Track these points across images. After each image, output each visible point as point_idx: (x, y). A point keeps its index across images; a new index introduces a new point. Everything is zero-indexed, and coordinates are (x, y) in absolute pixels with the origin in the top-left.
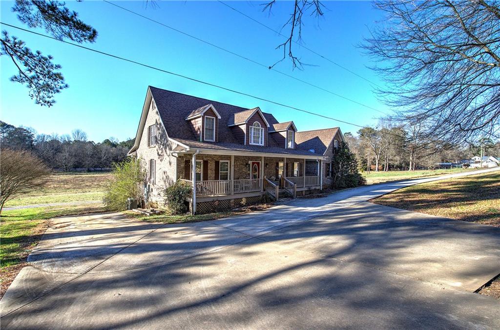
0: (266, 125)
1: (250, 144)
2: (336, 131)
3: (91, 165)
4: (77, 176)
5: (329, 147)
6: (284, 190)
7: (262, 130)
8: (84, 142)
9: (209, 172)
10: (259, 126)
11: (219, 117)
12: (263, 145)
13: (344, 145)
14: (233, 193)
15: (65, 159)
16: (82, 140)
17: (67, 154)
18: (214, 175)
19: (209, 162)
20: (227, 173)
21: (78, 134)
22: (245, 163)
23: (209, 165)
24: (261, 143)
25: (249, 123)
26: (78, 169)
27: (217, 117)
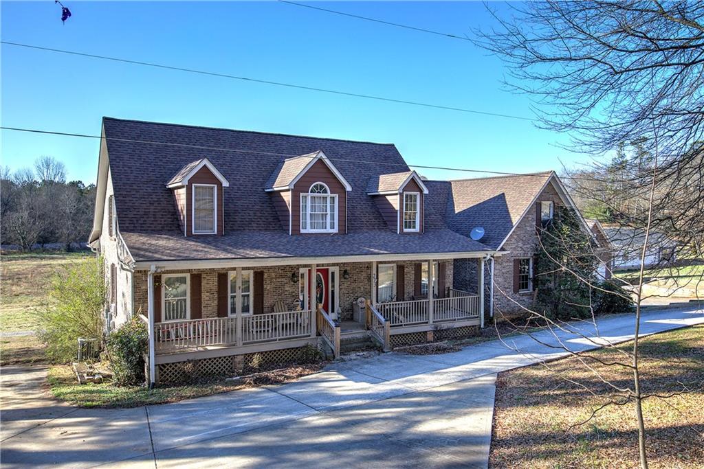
0: (343, 188)
1: (302, 231)
2: (544, 181)
3: (73, 236)
4: (44, 262)
5: (524, 220)
6: (369, 333)
7: (333, 199)
8: (61, 185)
9: (205, 296)
10: (325, 191)
11: (225, 184)
12: (336, 230)
13: (565, 215)
14: (240, 343)
15: (23, 224)
16: (57, 180)
17: (25, 214)
18: (216, 302)
19: (204, 276)
20: (249, 295)
21: (48, 169)
22: (289, 274)
23: (204, 283)
24: (332, 227)
25: (300, 187)
26: (48, 246)
27: (219, 184)
